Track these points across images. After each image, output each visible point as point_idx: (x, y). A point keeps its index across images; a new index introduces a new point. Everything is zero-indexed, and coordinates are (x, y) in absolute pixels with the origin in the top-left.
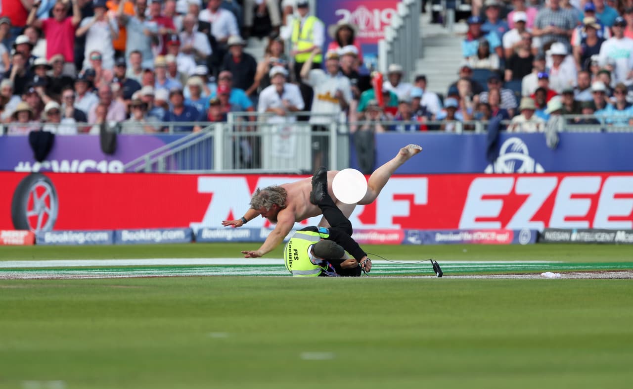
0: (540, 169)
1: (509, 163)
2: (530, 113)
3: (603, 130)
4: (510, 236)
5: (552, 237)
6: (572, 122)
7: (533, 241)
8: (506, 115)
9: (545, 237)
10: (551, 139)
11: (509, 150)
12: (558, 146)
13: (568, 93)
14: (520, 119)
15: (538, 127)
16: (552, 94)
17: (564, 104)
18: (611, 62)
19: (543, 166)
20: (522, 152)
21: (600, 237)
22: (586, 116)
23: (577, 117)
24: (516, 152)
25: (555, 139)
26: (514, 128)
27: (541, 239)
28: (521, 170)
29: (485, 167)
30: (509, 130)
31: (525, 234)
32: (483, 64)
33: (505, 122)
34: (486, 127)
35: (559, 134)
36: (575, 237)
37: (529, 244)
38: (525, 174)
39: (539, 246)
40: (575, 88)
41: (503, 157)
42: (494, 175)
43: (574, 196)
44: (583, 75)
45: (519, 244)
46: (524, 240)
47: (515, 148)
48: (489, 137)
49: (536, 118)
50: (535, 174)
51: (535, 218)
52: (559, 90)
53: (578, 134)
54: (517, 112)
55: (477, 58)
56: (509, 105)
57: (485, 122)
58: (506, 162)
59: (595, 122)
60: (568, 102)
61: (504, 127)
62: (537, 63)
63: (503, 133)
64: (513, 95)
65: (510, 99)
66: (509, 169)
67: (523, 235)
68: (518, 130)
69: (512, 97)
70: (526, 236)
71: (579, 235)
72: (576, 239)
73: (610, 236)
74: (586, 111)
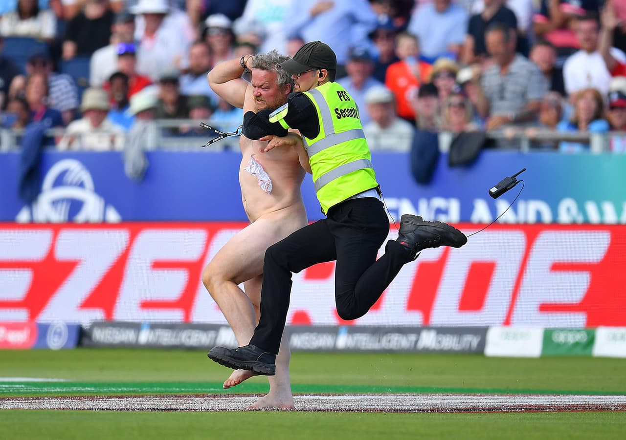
0: (113, 216)
1: (59, 206)
2: (99, 115)
3: (227, 148)
4: (31, 335)
5: (105, 336)
6: (175, 133)
7: (72, 344)
8: (59, 120)
9: (93, 337)
10: (133, 163)
11: (59, 182)
12: (146, 175)
13: (170, 81)
14: (81, 126)
15: (112, 141)
16: (143, 83)
17: (161, 101)
18: (258, 29)
19: (119, 210)
20: (81, 185)
21: (189, 337)
23: (184, 125)
24: (71, 184)
25: (141, 163)
26: (70, 143)
27: (86, 341)
28: (81, 218)
29: (17, 211)
30: (62, 146)
31: (58, 330)
32: (26, 28)
33: (56, 132)
34: (19, 140)
35: (148, 155)
36: (145, 337)
37: (64, 349)
38: (87, 225)
39: (82, 353)
40: (187, 72)
41: (49, 194)
42: (32, 225)
43: (158, 265)
44: (198, 50)
45: (46, 348)
46: (55, 342)
47: (70, 178)
48: (25, 157)
49: (110, 125)
50: (104, 225)
51: (89, 303)
52: (154, 76)
53: (181, 155)
54: (77, 114)
55: (15, 16)
56: (64, 103)
57: (18, 130)
58: (55, 203)
60: (170, 96)
61: (50, 141)
62: (119, 28)
63: (50, 151)
64: (71, 84)
65: (67, 93)
66: (58, 216)
67: (55, 333)
68: (76, 146)
69: (70, 88)
70: (60, 334)
71: (152, 332)
72: (148, 341)
73: (208, 337)
74: (197, 113)
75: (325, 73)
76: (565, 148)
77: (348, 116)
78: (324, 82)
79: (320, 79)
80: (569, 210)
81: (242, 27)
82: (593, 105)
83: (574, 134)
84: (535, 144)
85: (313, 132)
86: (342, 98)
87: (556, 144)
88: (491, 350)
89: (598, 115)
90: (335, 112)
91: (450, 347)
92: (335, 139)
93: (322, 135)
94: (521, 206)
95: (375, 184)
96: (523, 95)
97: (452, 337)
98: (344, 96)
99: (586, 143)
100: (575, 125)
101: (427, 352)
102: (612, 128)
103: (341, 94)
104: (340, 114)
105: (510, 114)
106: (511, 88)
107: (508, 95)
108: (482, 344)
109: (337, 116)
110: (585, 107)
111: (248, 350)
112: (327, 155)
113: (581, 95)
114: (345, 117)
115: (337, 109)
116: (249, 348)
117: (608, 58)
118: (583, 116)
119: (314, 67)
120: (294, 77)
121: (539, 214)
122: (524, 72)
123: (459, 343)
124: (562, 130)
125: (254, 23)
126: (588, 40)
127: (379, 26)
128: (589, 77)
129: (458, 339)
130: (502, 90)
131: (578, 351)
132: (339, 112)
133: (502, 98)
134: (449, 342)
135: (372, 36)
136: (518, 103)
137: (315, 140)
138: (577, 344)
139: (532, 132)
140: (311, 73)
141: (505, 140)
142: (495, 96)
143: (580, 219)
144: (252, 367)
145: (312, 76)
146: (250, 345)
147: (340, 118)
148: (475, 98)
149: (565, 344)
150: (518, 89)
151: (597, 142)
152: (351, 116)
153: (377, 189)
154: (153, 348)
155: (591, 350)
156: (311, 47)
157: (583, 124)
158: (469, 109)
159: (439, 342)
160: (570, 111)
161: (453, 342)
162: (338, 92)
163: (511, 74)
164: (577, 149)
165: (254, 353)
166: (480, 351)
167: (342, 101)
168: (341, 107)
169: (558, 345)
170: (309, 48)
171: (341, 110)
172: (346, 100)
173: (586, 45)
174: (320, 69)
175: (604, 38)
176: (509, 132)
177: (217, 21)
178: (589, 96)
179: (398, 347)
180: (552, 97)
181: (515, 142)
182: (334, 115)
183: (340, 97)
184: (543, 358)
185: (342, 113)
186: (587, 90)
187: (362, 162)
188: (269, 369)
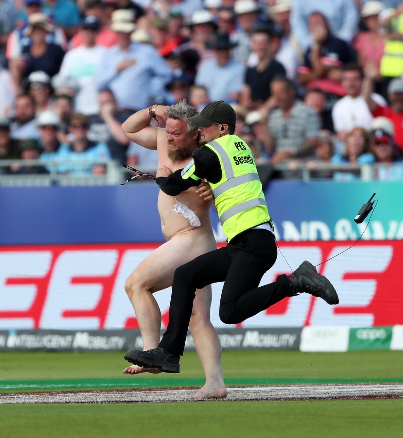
3: (54, 183)
6: (7, 171)
13: (2, 128)
18: (72, 84)
21: (50, 341)
22: (28, 161)
23: (15, 164)
36: (12, 341)
40: (13, 120)
43: (11, 281)
44: (23, 101)
59: (42, 170)
71: (19, 338)
72: (15, 345)
73: (65, 340)
74: (27, 154)
75: (226, 127)
76: (338, 177)
77: (245, 162)
78: (225, 134)
79: (222, 132)
80: (344, 228)
81: (59, 82)
82: (361, 141)
83: (346, 165)
84: (314, 174)
85: (217, 177)
86: (239, 148)
87: (330, 174)
88: (305, 347)
89: (365, 150)
90: (233, 159)
91: (270, 345)
92: (235, 182)
93: (224, 179)
94: (304, 226)
95: (268, 218)
96: (303, 134)
97: (272, 336)
98: (240, 146)
99: (357, 173)
100: (346, 158)
101: (251, 349)
102: (377, 160)
103: (237, 145)
104: (239, 161)
105: (293, 149)
106: (292, 128)
107: (290, 134)
108: (298, 342)
109: (236, 163)
110: (355, 142)
111: (158, 352)
112: (228, 195)
113: (350, 134)
114: (242, 163)
115: (236, 157)
116: (158, 351)
117: (370, 102)
118: (353, 150)
119: (217, 122)
120: (200, 129)
121: (319, 232)
122: (304, 115)
123: (278, 341)
124: (336, 162)
125: (69, 78)
126: (352, 86)
127: (174, 78)
128: (354, 118)
129: (277, 338)
130: (285, 130)
131: (379, 346)
132: (237, 159)
133: (286, 137)
134: (270, 341)
135: (169, 87)
136: (299, 141)
137: (219, 183)
138: (377, 340)
139: (312, 164)
140: (214, 126)
141: (289, 171)
142: (280, 135)
143: (354, 237)
144: (161, 367)
145: (215, 129)
146: (159, 348)
147: (238, 164)
148: (262, 136)
149: (368, 340)
150: (299, 128)
151: (367, 172)
152: (247, 163)
153: (269, 223)
154: (20, 350)
155: (389, 345)
156: (215, 105)
157: (353, 157)
158: (258, 146)
159: (261, 341)
160: (341, 148)
161: (273, 341)
162: (235, 143)
163: (293, 117)
164: (349, 178)
165: (163, 354)
166: (296, 347)
167: (239, 150)
168: (238, 156)
169: (362, 341)
170: (213, 106)
171: (238, 158)
172: (242, 149)
173: (352, 91)
174: (222, 123)
175: (366, 85)
176: (292, 165)
177: (38, 77)
178: (358, 134)
179: (227, 346)
180: (324, 134)
181: (297, 174)
182: (233, 162)
183: (237, 147)
184: (349, 352)
185: (240, 160)
186: (356, 129)
187: (258, 201)
188: (175, 368)
